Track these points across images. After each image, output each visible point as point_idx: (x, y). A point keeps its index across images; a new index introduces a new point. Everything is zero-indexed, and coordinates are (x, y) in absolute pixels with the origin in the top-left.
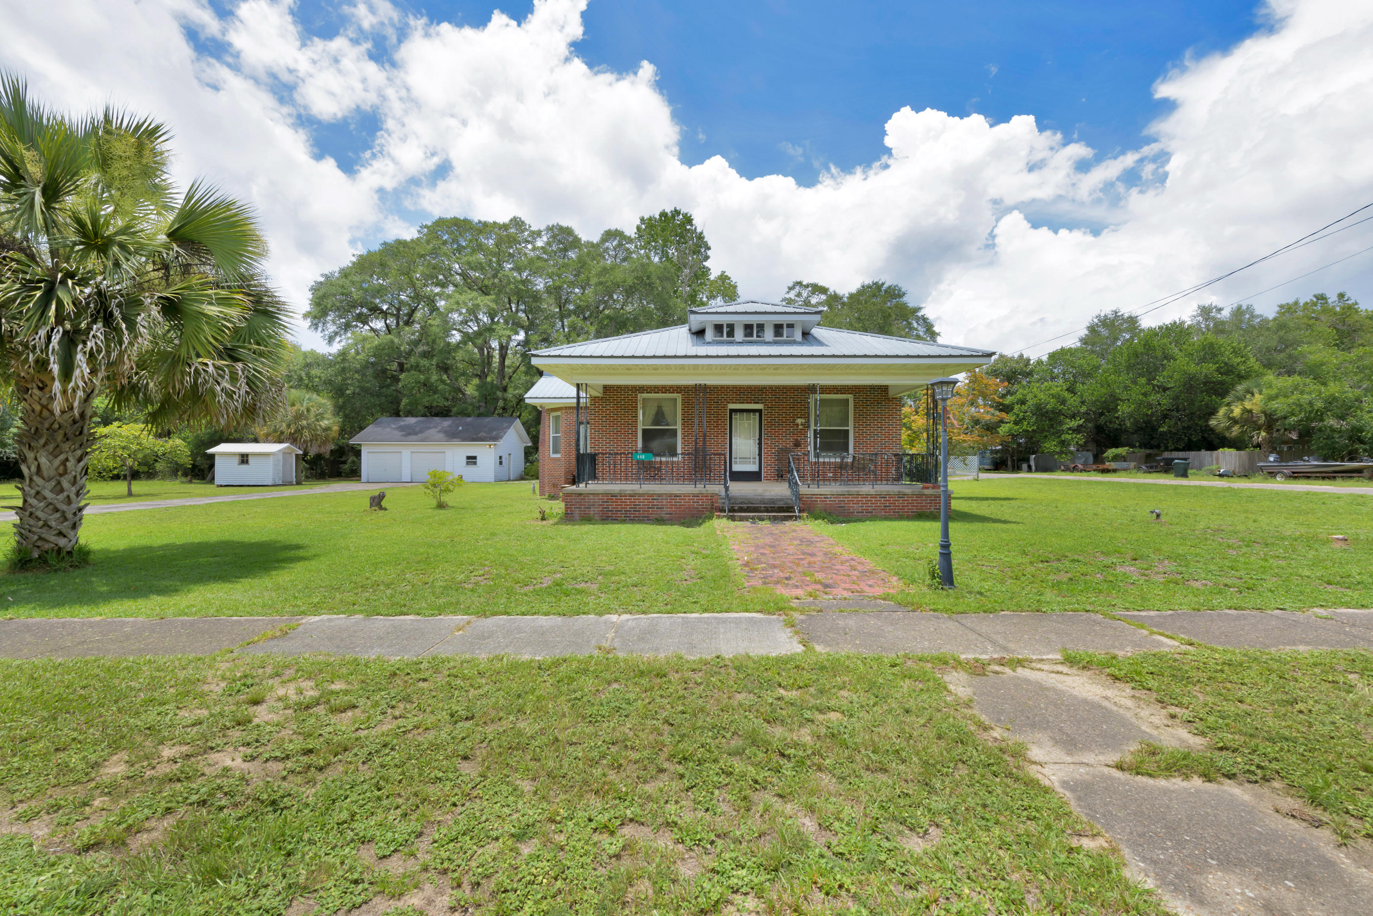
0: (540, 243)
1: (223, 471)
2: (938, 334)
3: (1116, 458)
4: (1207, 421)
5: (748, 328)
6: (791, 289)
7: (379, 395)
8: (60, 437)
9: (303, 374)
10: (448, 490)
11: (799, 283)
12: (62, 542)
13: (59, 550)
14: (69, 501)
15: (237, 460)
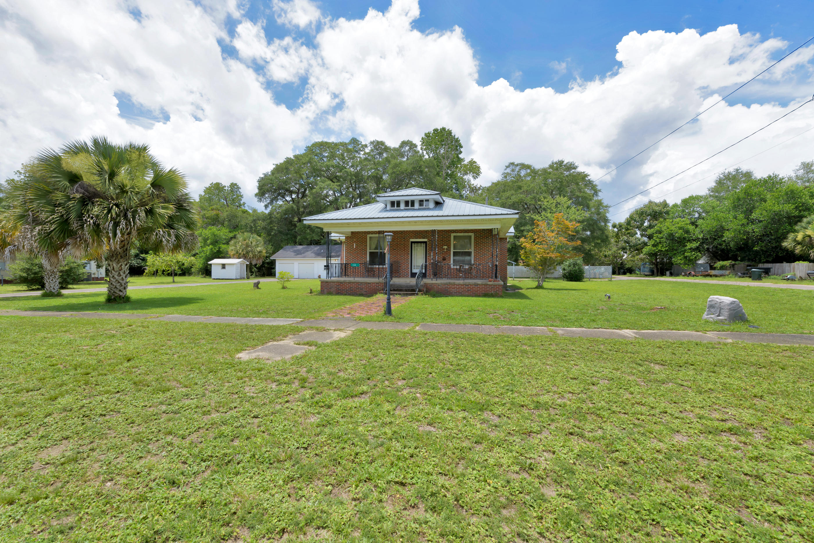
0: (367, 150)
1: (216, 272)
2: (600, 191)
3: (722, 268)
4: (780, 242)
5: (407, 203)
6: (507, 167)
7: (287, 235)
8: (119, 257)
9: (252, 225)
10: (288, 281)
11: (512, 164)
12: (121, 294)
13: (120, 296)
14: (123, 279)
15: (221, 267)
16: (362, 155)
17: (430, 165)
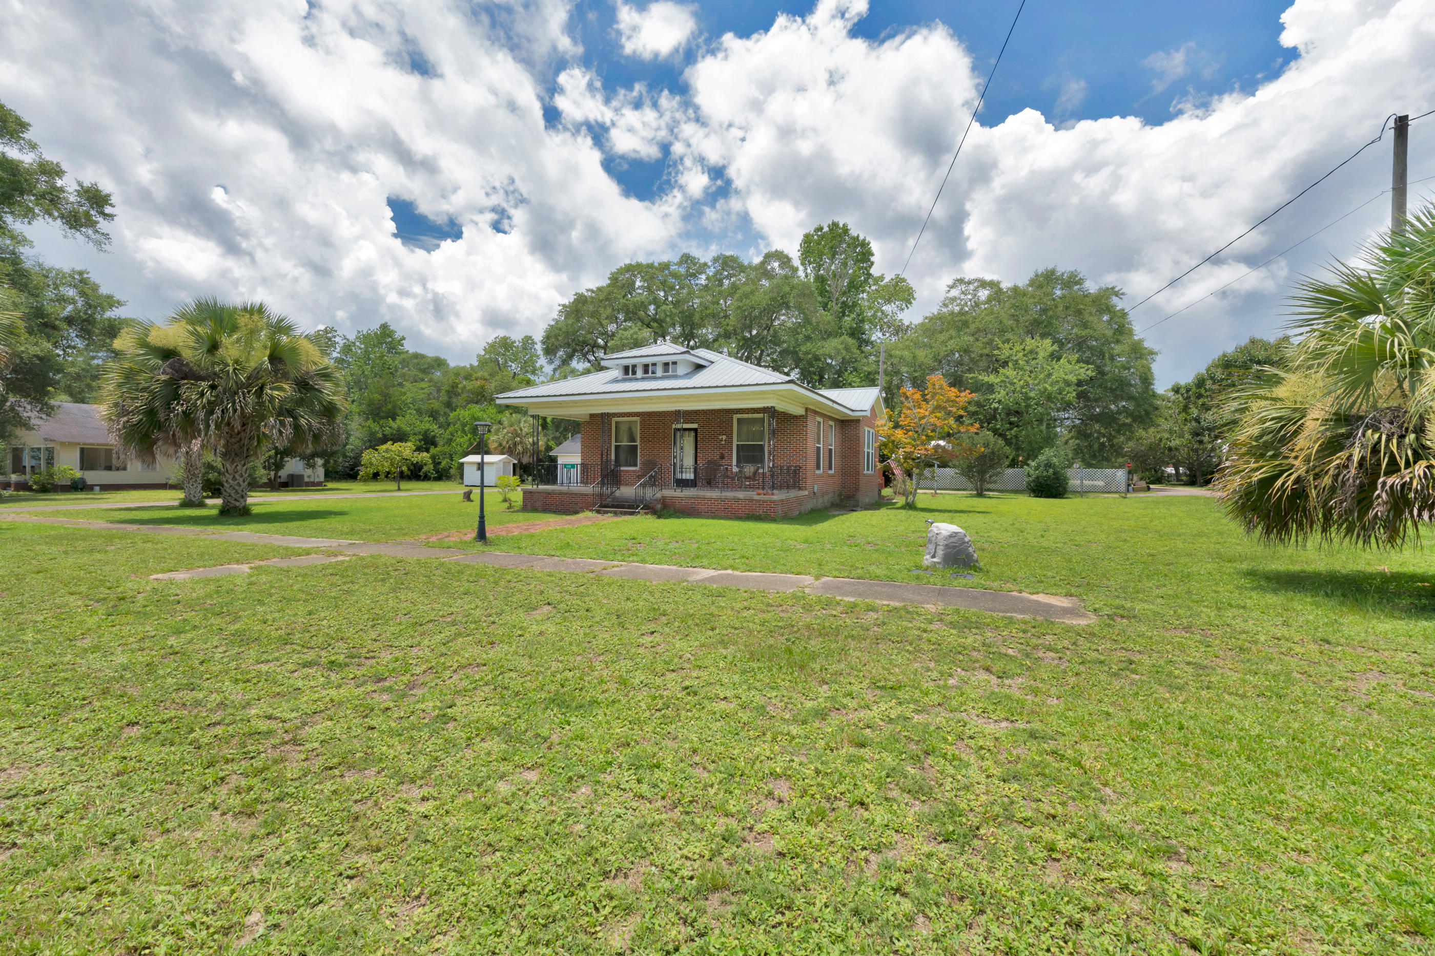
0: (710, 272)
1: (470, 474)
5: (646, 368)
8: (233, 455)
11: (962, 280)
13: (236, 507)
14: (239, 484)
15: (476, 467)
16: (702, 280)
17: (804, 291)
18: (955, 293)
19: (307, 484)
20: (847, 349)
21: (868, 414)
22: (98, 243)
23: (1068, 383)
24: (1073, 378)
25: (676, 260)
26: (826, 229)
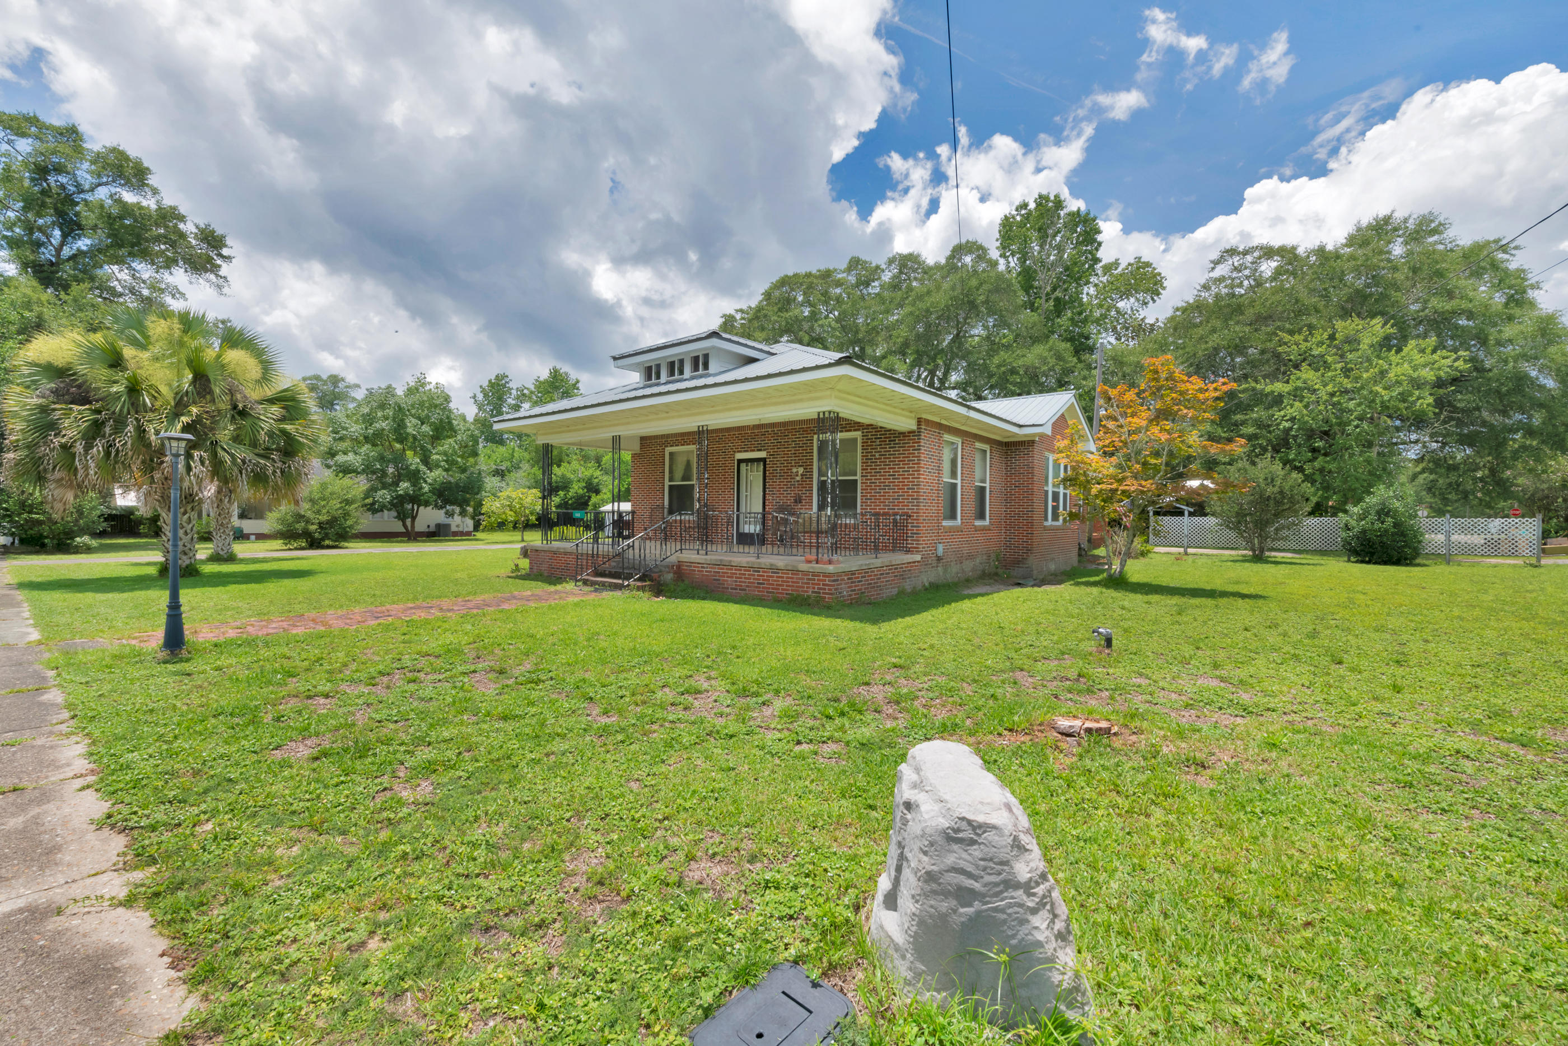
0: (885, 277)
5: (671, 367)
17: (1000, 286)
18: (1221, 270)
19: (455, 534)
20: (1059, 357)
21: (1048, 430)
22: (219, 287)
23: (1417, 384)
24: (1428, 374)
25: (844, 265)
26: (1032, 206)
